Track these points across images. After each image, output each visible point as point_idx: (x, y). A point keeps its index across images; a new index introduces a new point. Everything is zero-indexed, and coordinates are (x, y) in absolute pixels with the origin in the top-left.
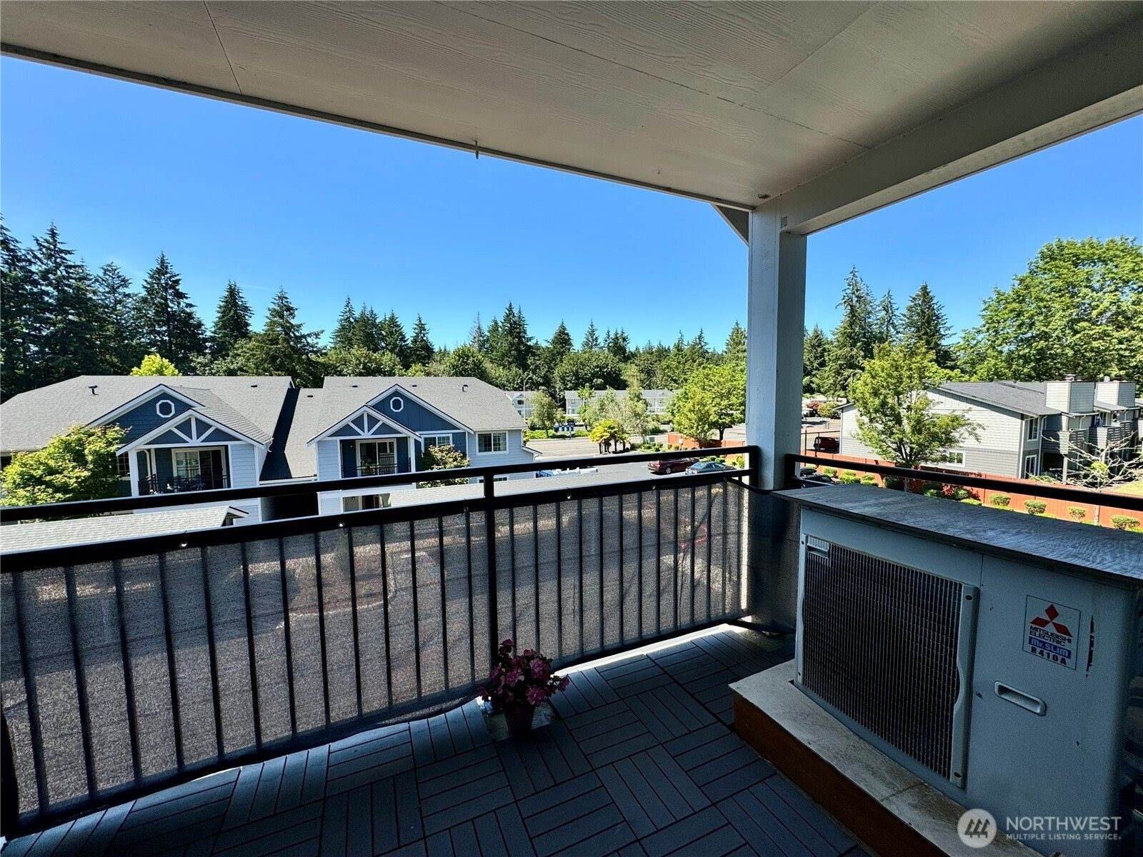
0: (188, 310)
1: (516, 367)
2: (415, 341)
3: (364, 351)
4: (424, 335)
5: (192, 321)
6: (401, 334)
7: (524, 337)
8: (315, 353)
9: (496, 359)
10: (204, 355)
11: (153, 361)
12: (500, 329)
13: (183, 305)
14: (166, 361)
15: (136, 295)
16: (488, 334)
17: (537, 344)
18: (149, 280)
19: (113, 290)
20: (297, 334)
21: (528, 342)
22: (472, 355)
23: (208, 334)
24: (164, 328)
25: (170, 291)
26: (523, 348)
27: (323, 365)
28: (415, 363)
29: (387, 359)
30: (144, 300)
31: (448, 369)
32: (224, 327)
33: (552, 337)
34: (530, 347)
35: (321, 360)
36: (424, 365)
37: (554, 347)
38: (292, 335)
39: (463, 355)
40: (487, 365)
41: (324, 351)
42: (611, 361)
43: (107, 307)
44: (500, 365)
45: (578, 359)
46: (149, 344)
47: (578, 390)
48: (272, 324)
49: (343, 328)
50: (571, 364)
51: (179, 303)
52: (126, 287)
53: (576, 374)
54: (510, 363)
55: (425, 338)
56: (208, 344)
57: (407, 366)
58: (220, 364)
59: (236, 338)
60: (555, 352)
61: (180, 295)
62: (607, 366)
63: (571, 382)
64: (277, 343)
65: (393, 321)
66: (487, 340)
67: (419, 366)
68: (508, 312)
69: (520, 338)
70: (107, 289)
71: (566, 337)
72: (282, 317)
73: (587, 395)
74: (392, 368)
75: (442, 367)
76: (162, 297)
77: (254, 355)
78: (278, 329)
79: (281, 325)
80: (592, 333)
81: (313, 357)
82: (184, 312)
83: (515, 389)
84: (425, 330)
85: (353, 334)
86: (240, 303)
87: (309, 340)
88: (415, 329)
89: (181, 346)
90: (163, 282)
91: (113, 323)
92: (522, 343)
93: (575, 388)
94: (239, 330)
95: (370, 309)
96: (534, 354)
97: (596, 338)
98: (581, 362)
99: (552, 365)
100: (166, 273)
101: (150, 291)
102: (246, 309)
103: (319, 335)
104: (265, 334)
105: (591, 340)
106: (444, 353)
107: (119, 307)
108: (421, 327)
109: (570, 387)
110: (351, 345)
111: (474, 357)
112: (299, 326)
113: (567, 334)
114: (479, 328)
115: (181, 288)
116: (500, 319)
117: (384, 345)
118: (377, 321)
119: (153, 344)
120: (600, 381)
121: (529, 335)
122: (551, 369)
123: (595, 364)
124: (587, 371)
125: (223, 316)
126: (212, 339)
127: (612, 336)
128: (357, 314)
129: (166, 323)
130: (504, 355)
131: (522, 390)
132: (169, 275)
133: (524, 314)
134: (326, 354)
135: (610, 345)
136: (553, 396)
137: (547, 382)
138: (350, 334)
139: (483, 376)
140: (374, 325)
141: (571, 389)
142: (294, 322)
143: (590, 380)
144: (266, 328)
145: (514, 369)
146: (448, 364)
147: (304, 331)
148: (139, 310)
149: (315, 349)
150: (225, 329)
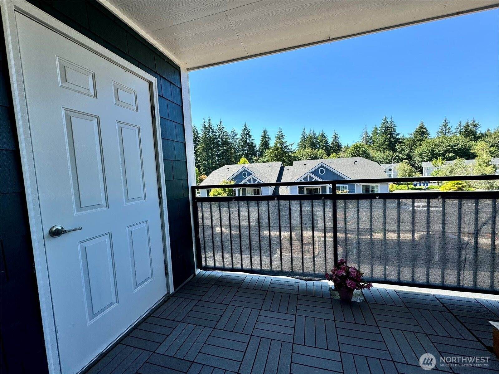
0: (252, 141)
1: (388, 150)
2: (333, 143)
3: (310, 150)
4: (337, 140)
5: (253, 145)
6: (326, 141)
7: (394, 134)
8: (291, 152)
9: (376, 148)
10: (256, 156)
11: (243, 159)
12: (378, 131)
13: (251, 140)
14: (246, 159)
15: (239, 138)
16: (372, 135)
17: (403, 136)
18: (242, 133)
19: (234, 138)
20: (285, 145)
21: (396, 136)
22: (362, 147)
23: (258, 149)
24: (246, 148)
25: (248, 135)
26: (393, 140)
27: (294, 157)
28: (332, 153)
29: (320, 152)
30: (241, 140)
31: (348, 155)
32: (262, 146)
33: (414, 131)
34: (398, 139)
35: (293, 155)
36: (337, 154)
37: (415, 137)
38: (283, 146)
39: (357, 148)
40: (371, 151)
41: (294, 151)
42: (462, 142)
43: (232, 143)
44: (378, 150)
45: (434, 142)
46: (242, 154)
47: (432, 161)
48: (277, 142)
49: (302, 141)
50: (427, 146)
51: (250, 139)
52: (237, 136)
53: (432, 152)
54: (384, 149)
55: (337, 141)
56: (258, 153)
57: (328, 155)
58: (261, 159)
59: (266, 150)
60: (416, 140)
61: (250, 136)
62: (458, 144)
63: (427, 156)
64: (278, 150)
65: (323, 136)
66: (371, 138)
67: (334, 154)
68: (384, 122)
69: (391, 134)
70: (232, 138)
71: (424, 130)
72: (280, 139)
73: (440, 164)
74: (322, 156)
75: (346, 154)
76: (245, 138)
77: (271, 155)
78: (278, 144)
79: (280, 143)
80: (446, 125)
81: (290, 154)
82: (251, 142)
83: (387, 163)
84: (337, 137)
85: (306, 143)
86: (267, 136)
87: (289, 147)
88: (333, 137)
89: (250, 154)
90: (246, 132)
91: (233, 148)
92: (393, 137)
93: (430, 160)
94: (267, 146)
95: (313, 131)
96: (400, 143)
97: (449, 128)
98: (436, 145)
99: (413, 148)
100: (247, 129)
101: (242, 137)
102: (269, 138)
103: (292, 145)
104: (274, 147)
105: (445, 130)
106: (347, 148)
107: (235, 143)
108: (336, 136)
109: (427, 160)
110: (305, 148)
111: (363, 148)
112: (286, 142)
113: (425, 128)
114: (366, 133)
115: (250, 134)
116: (379, 126)
117: (318, 146)
118: (316, 136)
119: (243, 154)
120: (451, 155)
121: (397, 132)
122: (412, 150)
123: (447, 144)
124: (441, 149)
125: (262, 142)
126: (259, 151)
127: (464, 124)
128: (308, 134)
129: (246, 147)
130: (380, 145)
131: (392, 163)
132: (247, 130)
133: (394, 121)
134: (295, 152)
135: (462, 130)
136: (413, 166)
137: (409, 158)
138: (305, 143)
139: (368, 157)
140: (315, 138)
141: (427, 161)
142: (284, 141)
143: (443, 155)
144: (275, 144)
145: (387, 152)
146: (349, 152)
147: (287, 144)
148: (239, 143)
149: (291, 151)
150: (262, 147)
